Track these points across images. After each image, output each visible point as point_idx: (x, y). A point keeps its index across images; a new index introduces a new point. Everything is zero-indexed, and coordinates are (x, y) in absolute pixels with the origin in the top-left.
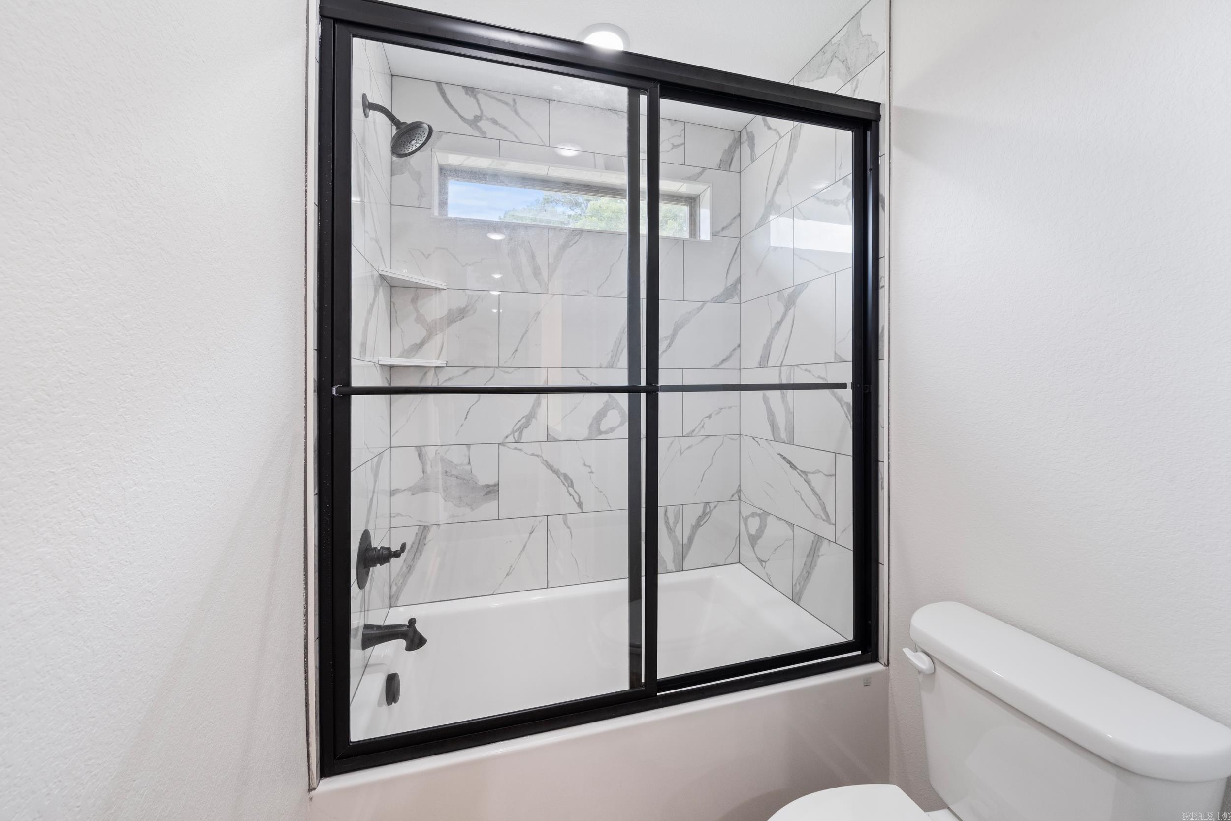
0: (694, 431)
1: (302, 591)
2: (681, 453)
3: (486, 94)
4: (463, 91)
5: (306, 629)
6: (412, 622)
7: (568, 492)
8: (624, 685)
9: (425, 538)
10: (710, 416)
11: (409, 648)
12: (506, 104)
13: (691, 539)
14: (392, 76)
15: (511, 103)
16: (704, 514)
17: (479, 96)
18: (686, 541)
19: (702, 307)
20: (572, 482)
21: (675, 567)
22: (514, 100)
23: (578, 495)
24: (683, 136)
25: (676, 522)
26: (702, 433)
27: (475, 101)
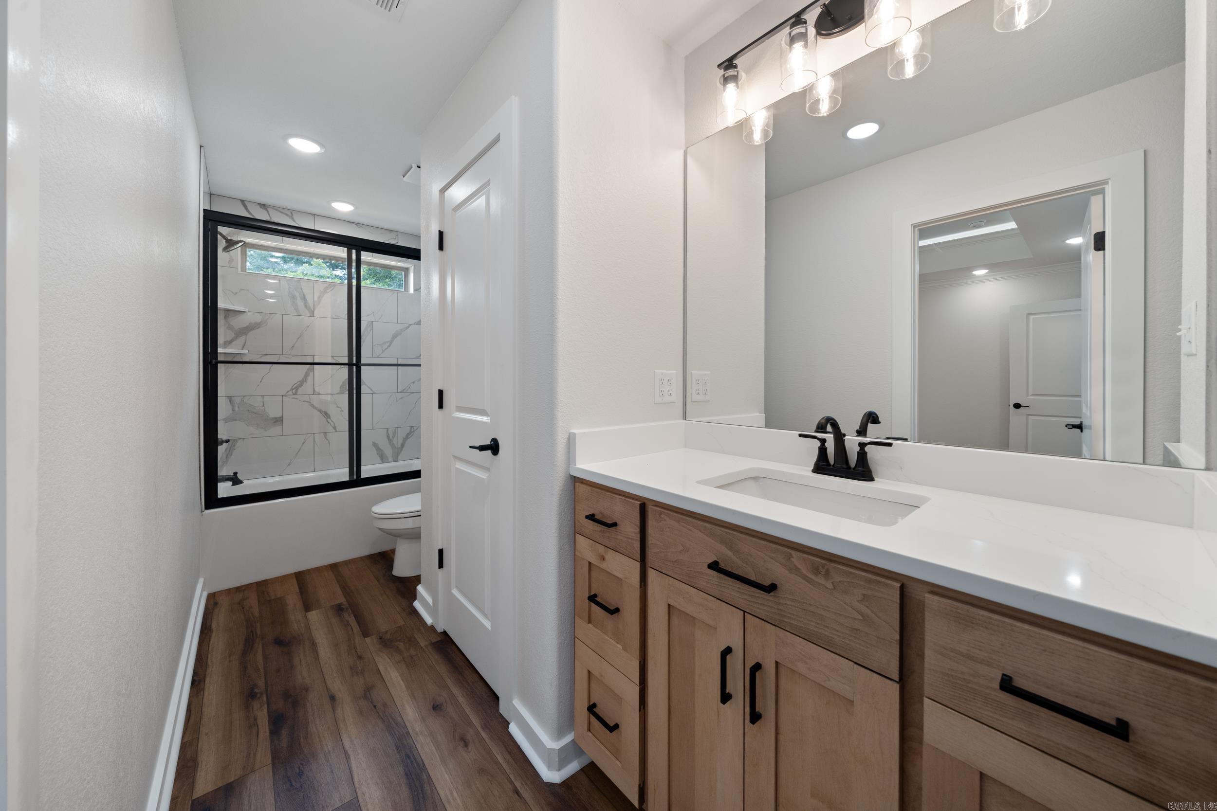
0: (404, 390)
1: (198, 437)
2: (397, 401)
3: (273, 209)
4: (258, 206)
5: (200, 451)
6: (235, 474)
7: (327, 421)
8: (347, 479)
9: (235, 446)
10: (414, 383)
11: (233, 485)
12: (287, 215)
13: (403, 445)
14: (211, 194)
15: (290, 214)
16: (411, 432)
17: (269, 209)
18: (399, 446)
19: (408, 327)
20: (329, 416)
21: (393, 459)
22: (292, 213)
23: (334, 423)
24: (397, 238)
25: (393, 437)
26: (409, 391)
27: (266, 212)
